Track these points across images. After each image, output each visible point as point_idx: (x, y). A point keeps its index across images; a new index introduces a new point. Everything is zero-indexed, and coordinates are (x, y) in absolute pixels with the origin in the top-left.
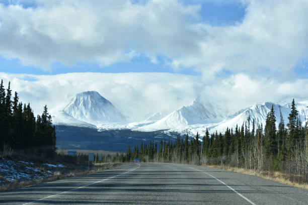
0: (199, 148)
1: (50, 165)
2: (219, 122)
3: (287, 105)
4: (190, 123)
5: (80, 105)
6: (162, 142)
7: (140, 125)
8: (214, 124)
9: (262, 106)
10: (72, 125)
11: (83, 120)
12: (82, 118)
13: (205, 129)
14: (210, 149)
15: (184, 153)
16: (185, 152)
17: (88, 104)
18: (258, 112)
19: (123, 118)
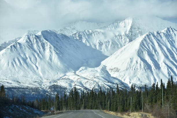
18: (31, 47)
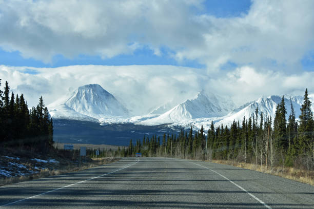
0: (204, 142)
1: (39, 160)
2: (224, 116)
3: (294, 99)
4: (194, 117)
5: (82, 98)
6: (165, 136)
7: (144, 119)
8: (219, 118)
9: (268, 100)
10: (74, 119)
11: (85, 114)
12: (84, 112)
13: (210, 123)
14: (215, 143)
15: (188, 148)
16: (189, 146)
17: (90, 97)
18: (264, 106)
19: (126, 111)
